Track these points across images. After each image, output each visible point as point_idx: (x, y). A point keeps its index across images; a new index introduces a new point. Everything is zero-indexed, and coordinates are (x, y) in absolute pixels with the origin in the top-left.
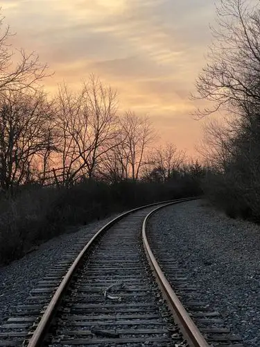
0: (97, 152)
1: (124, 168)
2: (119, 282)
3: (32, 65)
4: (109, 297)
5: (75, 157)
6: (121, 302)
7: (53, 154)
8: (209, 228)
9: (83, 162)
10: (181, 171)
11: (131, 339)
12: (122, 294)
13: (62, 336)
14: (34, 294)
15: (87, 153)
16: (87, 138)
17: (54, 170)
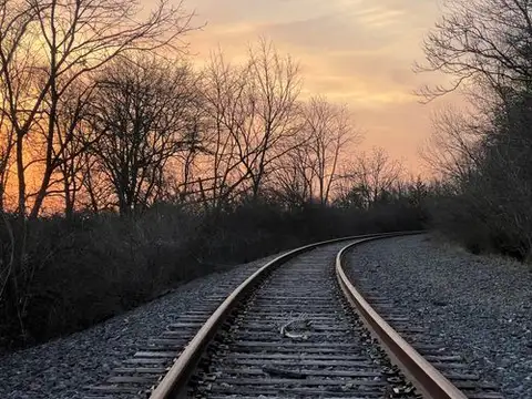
0: (266, 158)
1: (308, 183)
2: (302, 317)
3: (172, 12)
4: (288, 334)
5: (232, 163)
6: (306, 341)
7: (200, 156)
8: (439, 264)
9: (245, 171)
10: (394, 191)
11: (325, 382)
12: (308, 332)
13: (219, 374)
14: (173, 329)
15: (251, 158)
16: (252, 134)
17: (200, 181)
